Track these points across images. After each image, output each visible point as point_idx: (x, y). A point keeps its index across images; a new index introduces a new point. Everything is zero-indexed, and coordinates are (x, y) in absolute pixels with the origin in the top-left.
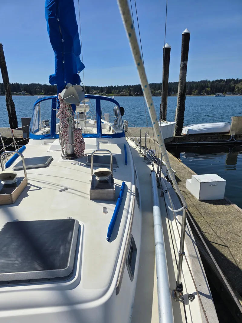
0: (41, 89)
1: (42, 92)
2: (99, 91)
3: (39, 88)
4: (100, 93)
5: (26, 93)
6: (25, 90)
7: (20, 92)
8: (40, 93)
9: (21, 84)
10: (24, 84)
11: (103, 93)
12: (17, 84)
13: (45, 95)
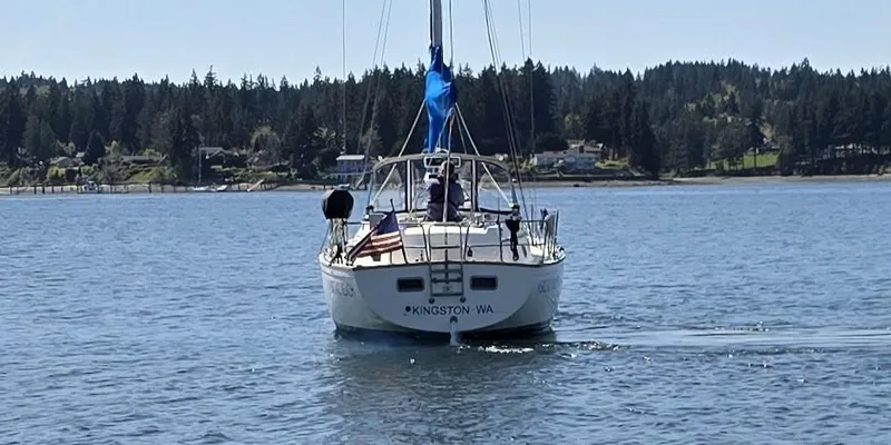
0: (756, 113)
1: (756, 141)
3: (732, 107)
5: (604, 156)
6: (592, 131)
7: (548, 155)
8: (734, 154)
9: (568, 75)
10: (596, 72)
12: (534, 77)
13: (786, 168)
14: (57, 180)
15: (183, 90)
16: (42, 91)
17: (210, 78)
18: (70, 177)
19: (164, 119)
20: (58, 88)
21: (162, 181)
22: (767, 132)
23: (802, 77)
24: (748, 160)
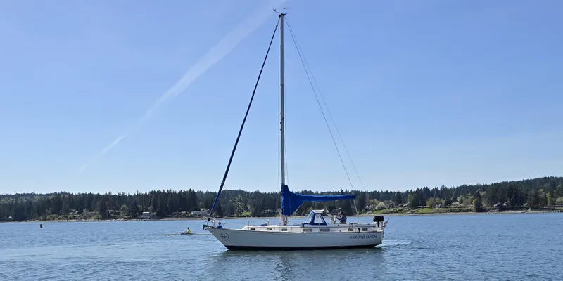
0: (246, 202)
2: (391, 202)
3: (240, 201)
4: (393, 207)
6: (207, 206)
8: (241, 212)
9: (201, 193)
10: (208, 192)
11: (402, 206)
12: (192, 193)
13: (254, 215)
14: (71, 218)
15: (103, 196)
16: (67, 196)
17: (110, 193)
18: (74, 218)
19: (98, 203)
20: (71, 196)
21: (98, 219)
22: (249, 207)
23: (257, 193)
24: (244, 214)
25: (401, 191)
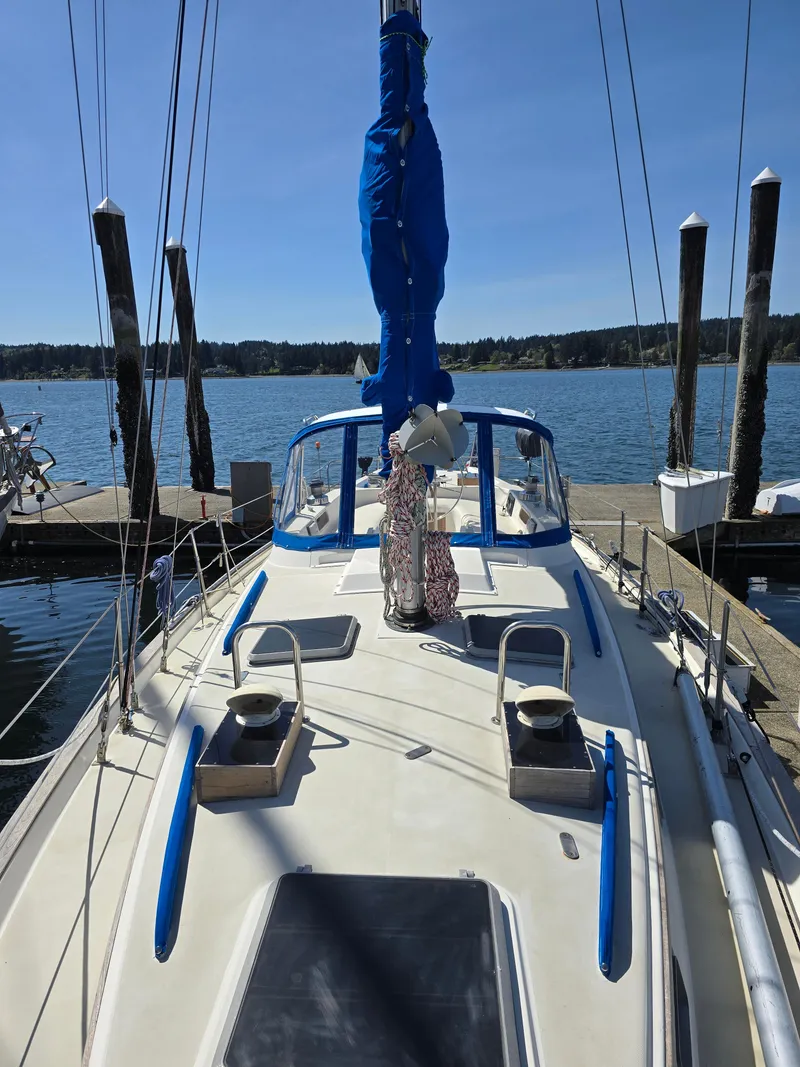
0: (272, 357)
1: (273, 365)
2: (449, 357)
3: (265, 354)
5: (228, 369)
6: (225, 361)
7: (211, 369)
8: (266, 368)
9: (215, 344)
10: (224, 343)
11: (461, 362)
13: (282, 373)
14: (55, 377)
16: (47, 348)
18: (60, 376)
19: (89, 357)
20: (52, 347)
21: (90, 377)
22: (276, 362)
23: (285, 345)
24: (271, 371)
25: (461, 343)
